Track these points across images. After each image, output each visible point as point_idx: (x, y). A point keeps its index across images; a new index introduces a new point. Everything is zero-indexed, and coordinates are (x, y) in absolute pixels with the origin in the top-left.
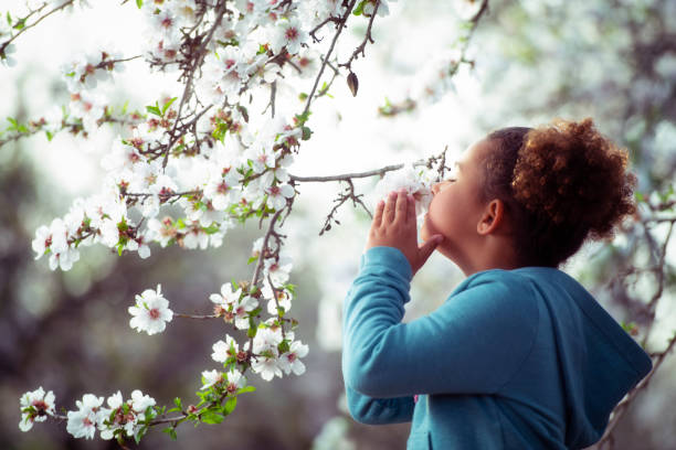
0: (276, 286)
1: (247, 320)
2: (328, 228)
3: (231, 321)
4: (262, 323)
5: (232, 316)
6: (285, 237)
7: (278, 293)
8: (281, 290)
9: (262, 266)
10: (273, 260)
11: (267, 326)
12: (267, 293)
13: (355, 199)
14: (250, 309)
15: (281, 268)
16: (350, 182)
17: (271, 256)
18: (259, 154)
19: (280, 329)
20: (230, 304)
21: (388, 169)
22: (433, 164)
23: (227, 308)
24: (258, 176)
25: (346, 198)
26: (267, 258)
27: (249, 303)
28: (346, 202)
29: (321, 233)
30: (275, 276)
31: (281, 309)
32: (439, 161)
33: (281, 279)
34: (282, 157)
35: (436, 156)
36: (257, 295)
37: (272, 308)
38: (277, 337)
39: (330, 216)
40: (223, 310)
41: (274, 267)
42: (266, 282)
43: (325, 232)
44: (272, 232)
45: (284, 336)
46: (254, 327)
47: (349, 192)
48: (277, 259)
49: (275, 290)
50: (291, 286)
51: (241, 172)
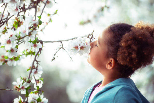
0: (37, 79)
1: (25, 91)
2: (54, 59)
3: (20, 91)
4: (32, 92)
5: (20, 89)
6: (40, 62)
7: (38, 81)
8: (38, 80)
9: (31, 72)
10: (35, 70)
11: (34, 93)
12: (33, 81)
13: (63, 49)
14: (26, 87)
15: (39, 73)
16: (61, 42)
17: (35, 68)
18: (23, 30)
19: (38, 94)
20: (19, 85)
21: (74, 38)
22: (89, 36)
23: (18, 86)
24: (23, 38)
25: (60, 48)
26: (33, 69)
27: (26, 85)
28: (60, 49)
29: (52, 61)
30: (36, 75)
31: (38, 87)
32: (91, 35)
33: (38, 76)
34: (32, 31)
35: (90, 34)
36: (29, 82)
37: (35, 87)
38: (37, 96)
39: (55, 55)
40: (17, 87)
41: (36, 72)
42: (33, 77)
43: (53, 60)
44: (35, 60)
45: (39, 96)
46: (27, 93)
47: (61, 46)
48: (37, 69)
49: (36, 80)
50: (42, 79)
51: (16, 36)
